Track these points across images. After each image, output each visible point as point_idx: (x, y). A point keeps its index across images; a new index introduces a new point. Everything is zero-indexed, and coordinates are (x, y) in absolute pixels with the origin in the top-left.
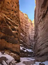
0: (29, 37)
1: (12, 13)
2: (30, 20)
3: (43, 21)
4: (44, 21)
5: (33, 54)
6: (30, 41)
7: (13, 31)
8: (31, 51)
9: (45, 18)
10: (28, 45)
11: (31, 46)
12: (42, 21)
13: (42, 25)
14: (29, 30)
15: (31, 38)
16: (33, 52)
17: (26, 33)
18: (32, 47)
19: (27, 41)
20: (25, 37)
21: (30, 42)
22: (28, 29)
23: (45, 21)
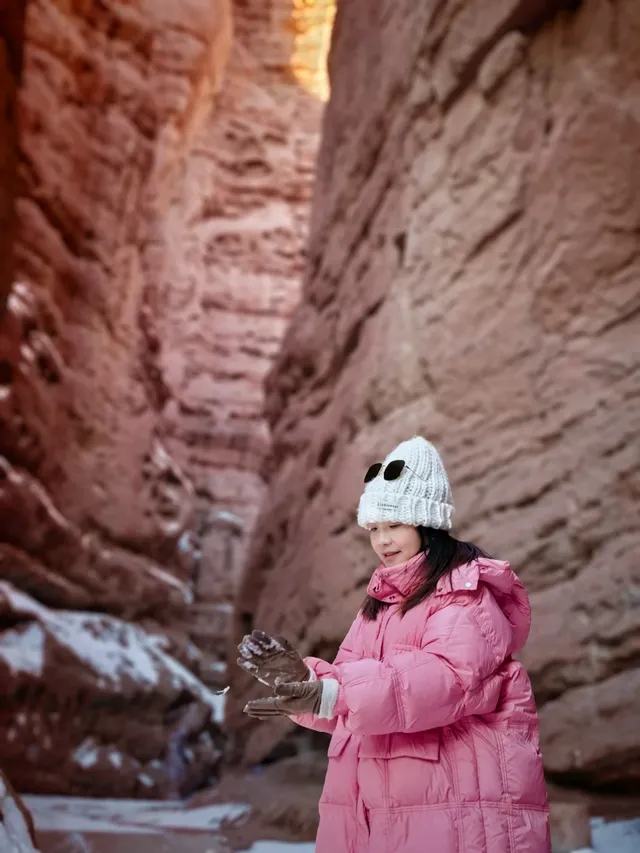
0: (153, 346)
3: (518, 79)
4: (536, 103)
5: (192, 739)
6: (163, 432)
8: (145, 670)
9: (571, 44)
10: (90, 524)
11: (163, 551)
12: (501, 81)
13: (486, 161)
14: (167, 148)
15: (192, 373)
16: (186, 697)
18: (192, 573)
19: (85, 437)
20: (42, 340)
21: (161, 458)
22: (148, 123)
23: (561, 112)
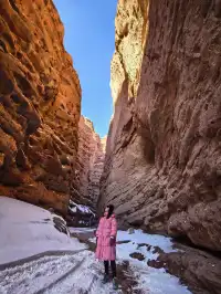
0: (89, 176)
1: (65, 127)
2: (98, 137)
6: (90, 185)
7: (63, 167)
8: (87, 211)
10: (82, 195)
11: (89, 198)
14: (91, 158)
15: (93, 179)
16: (91, 214)
17: (82, 166)
18: (92, 200)
19: (82, 186)
20: (78, 176)
22: (89, 155)
